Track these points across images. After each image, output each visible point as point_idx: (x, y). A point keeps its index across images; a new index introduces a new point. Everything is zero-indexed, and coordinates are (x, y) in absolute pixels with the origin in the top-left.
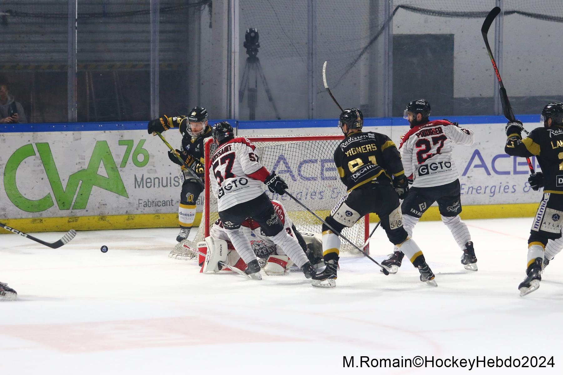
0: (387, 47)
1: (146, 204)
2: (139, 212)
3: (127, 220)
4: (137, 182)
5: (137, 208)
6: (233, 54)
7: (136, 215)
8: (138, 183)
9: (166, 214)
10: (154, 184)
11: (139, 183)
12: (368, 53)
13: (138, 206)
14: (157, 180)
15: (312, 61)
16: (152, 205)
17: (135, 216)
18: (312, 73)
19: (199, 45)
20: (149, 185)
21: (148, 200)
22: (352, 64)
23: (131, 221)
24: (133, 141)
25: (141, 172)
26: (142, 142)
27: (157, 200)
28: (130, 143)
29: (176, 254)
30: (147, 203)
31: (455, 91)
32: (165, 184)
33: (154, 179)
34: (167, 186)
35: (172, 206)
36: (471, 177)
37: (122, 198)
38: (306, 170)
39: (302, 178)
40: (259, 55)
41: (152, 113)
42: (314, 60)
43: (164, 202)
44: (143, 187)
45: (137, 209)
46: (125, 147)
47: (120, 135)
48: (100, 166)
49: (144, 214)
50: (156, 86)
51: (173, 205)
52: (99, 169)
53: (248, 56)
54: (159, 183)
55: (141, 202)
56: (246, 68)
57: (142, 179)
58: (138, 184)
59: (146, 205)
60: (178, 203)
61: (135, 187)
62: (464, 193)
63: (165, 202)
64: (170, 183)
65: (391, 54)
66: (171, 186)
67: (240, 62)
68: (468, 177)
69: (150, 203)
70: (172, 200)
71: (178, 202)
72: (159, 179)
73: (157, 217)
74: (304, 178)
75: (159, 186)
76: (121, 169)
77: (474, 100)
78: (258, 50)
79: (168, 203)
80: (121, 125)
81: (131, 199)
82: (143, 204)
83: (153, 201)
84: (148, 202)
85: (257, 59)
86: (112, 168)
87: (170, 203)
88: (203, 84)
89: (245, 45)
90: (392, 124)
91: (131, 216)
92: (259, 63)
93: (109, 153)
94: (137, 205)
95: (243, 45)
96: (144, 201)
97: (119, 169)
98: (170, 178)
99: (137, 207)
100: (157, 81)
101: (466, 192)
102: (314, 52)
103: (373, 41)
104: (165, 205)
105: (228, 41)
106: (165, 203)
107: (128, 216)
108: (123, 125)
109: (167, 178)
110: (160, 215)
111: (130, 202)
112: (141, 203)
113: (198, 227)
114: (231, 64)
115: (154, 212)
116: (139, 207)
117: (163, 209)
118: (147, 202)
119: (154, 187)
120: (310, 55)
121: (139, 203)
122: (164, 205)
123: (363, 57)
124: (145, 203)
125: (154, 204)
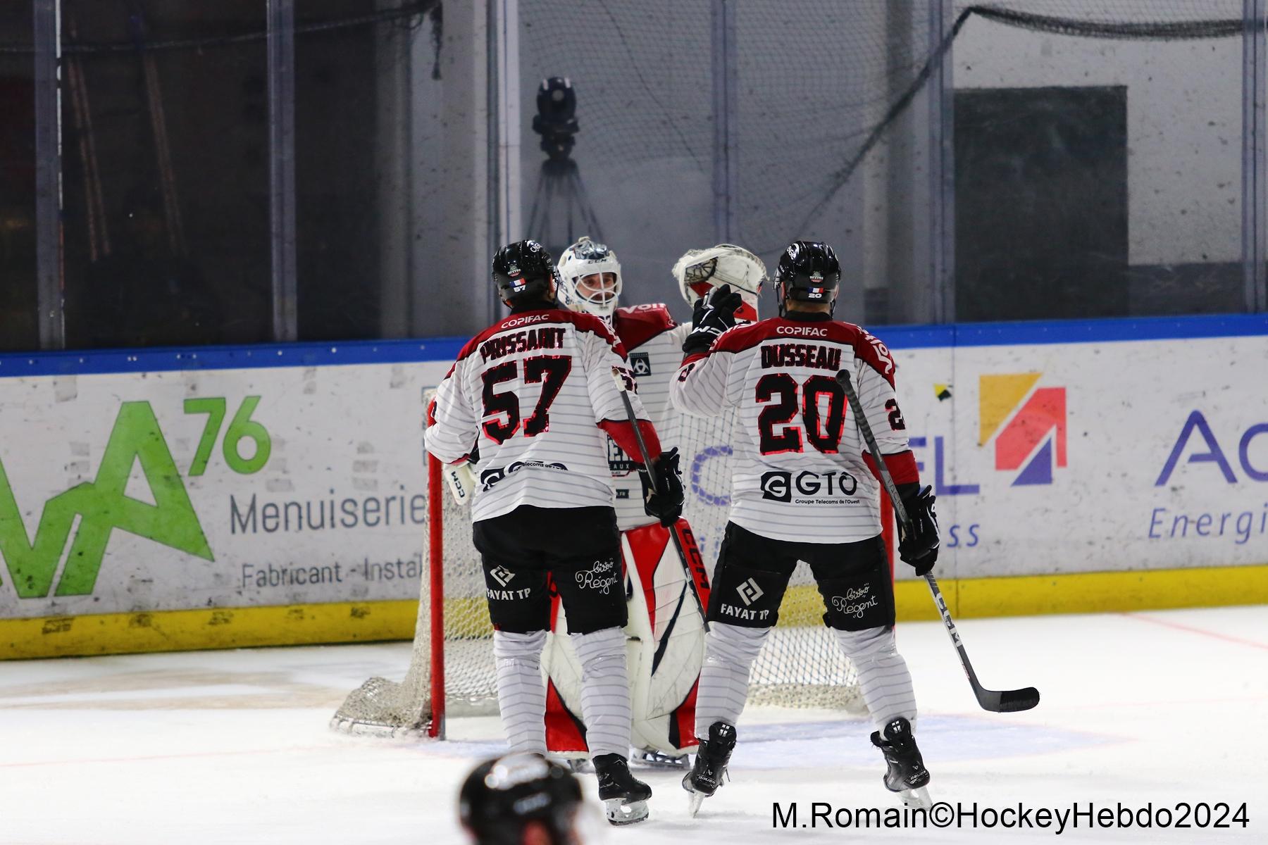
0: (937, 127)
1: (264, 578)
2: (243, 600)
3: (211, 623)
4: (239, 516)
5: (238, 590)
6: (502, 152)
7: (237, 608)
8: (241, 518)
9: (323, 604)
10: (287, 521)
11: (244, 519)
12: (885, 143)
13: (241, 584)
14: (293, 511)
15: (727, 168)
16: (281, 581)
17: (234, 612)
18: (728, 199)
19: (408, 127)
20: (271, 523)
21: (270, 566)
22: (838, 175)
23: (222, 627)
24: (225, 403)
25: (249, 488)
26: (251, 402)
27: (296, 566)
28: (214, 407)
29: (351, 720)
30: (268, 576)
31: (1132, 247)
32: (316, 520)
33: (287, 507)
34: (322, 525)
35: (337, 582)
36: (1182, 487)
37: (197, 562)
38: (712, 476)
39: (704, 498)
40: (575, 154)
41: (276, 319)
42: (732, 165)
43: (314, 572)
44: (255, 530)
45: (240, 593)
46: (200, 421)
47: (186, 385)
48: (133, 472)
49: (260, 607)
50: (287, 245)
51: (339, 580)
52: (131, 480)
53: (545, 156)
54: (300, 517)
55: (248, 571)
56: (539, 189)
57: (253, 508)
58: (240, 521)
59: (263, 581)
60: (354, 574)
61: (233, 531)
62: (1163, 535)
63: (318, 571)
64: (332, 518)
65: (948, 144)
66: (333, 526)
67: (524, 175)
68: (1174, 489)
69: (274, 574)
70: (337, 567)
71: (353, 570)
72: (300, 508)
73: (295, 615)
74: (710, 497)
75: (300, 527)
76: (192, 479)
77: (1186, 272)
78: (573, 138)
79: (327, 575)
80: (190, 357)
81: (220, 566)
82: (255, 577)
83: (284, 568)
84: (271, 571)
85: (572, 166)
86: (167, 478)
87: (330, 573)
88: (419, 237)
89: (538, 125)
90: (955, 342)
91: (222, 613)
92: (578, 178)
93: (158, 437)
94: (239, 580)
95: (530, 123)
96: (257, 568)
97: (187, 480)
98: (332, 503)
99: (239, 587)
100: (290, 230)
101: (1167, 532)
102: (731, 143)
103: (899, 107)
104: (318, 581)
105: (489, 115)
106: (317, 575)
107: (214, 614)
108: (195, 356)
109: (322, 504)
110: (305, 609)
111: (218, 572)
112: (250, 576)
113: (411, 640)
114: (497, 180)
115: (286, 601)
116: (244, 586)
117: (314, 592)
118: (267, 571)
119: (287, 528)
120: (721, 150)
121: (245, 576)
122: (314, 578)
123: (869, 156)
124: (261, 575)
125: (287, 578)
